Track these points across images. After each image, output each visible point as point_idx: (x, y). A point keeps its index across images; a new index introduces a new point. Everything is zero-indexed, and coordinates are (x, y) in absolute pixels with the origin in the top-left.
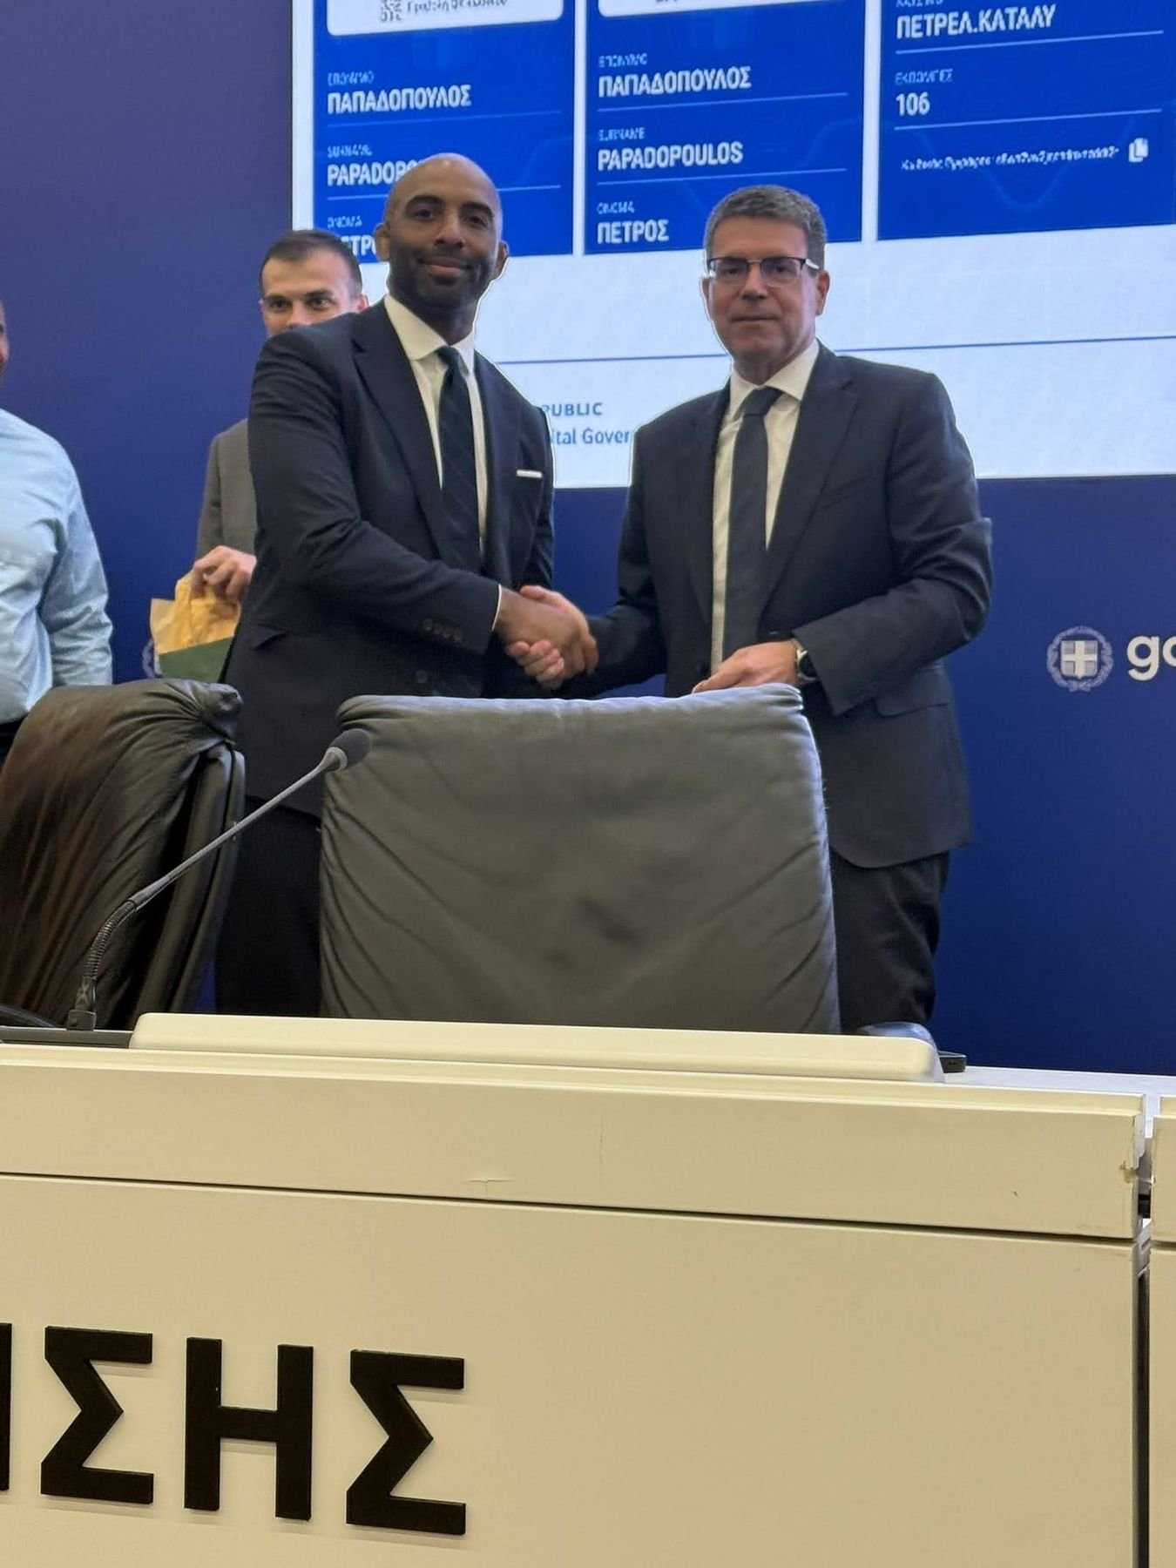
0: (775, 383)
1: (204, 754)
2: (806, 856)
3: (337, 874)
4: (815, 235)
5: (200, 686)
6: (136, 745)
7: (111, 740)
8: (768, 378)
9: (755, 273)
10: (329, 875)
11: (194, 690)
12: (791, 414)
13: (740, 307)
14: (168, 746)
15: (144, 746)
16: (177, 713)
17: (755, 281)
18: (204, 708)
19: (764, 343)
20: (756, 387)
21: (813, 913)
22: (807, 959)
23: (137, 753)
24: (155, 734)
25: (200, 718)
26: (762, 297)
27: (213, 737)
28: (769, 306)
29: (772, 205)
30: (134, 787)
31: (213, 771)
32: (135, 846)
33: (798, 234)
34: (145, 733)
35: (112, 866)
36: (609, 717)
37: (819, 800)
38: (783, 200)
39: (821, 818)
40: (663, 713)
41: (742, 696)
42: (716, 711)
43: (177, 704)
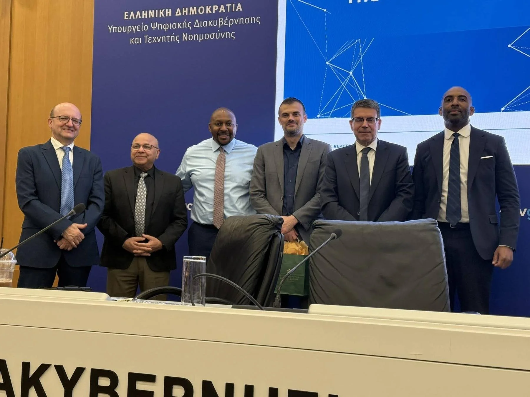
0: (370, 146)
1: (274, 234)
2: (440, 266)
3: (313, 267)
4: (379, 111)
5: (273, 216)
6: (257, 231)
7: (249, 230)
8: (368, 145)
9: (365, 121)
10: (311, 267)
11: (272, 217)
12: (374, 154)
13: (361, 129)
14: (265, 232)
15: (259, 232)
16: (267, 223)
17: (365, 123)
18: (275, 222)
19: (367, 138)
20: (365, 147)
21: (443, 281)
22: (442, 293)
23: (257, 233)
24: (263, 228)
25: (273, 225)
26: (367, 127)
27: (276, 229)
28: (369, 129)
29: (369, 105)
30: (256, 243)
31: (276, 239)
32: (257, 258)
33: (375, 111)
34: (258, 229)
35: (250, 263)
36: (387, 227)
37: (443, 250)
38: (371, 103)
39: (444, 255)
40: (401, 226)
41: (423, 222)
42: (415, 225)
43: (267, 221)
